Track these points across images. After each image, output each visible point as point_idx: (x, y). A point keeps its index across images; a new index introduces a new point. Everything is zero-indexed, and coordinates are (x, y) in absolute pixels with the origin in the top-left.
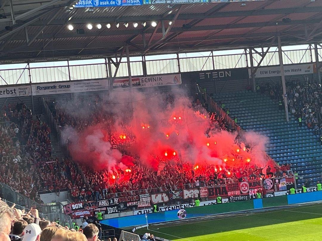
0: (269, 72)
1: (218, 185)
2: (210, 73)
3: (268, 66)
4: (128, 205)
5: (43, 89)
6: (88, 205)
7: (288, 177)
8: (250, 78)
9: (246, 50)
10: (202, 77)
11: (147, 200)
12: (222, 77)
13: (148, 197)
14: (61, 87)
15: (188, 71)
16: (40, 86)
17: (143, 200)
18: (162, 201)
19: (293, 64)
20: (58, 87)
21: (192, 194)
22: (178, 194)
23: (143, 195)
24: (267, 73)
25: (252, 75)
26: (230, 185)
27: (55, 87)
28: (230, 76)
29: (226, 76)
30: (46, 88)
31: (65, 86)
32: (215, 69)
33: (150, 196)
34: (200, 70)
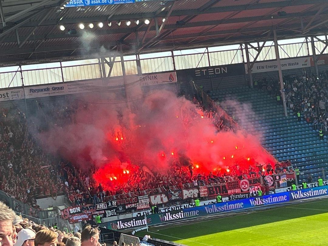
0: (266, 67)
1: (217, 183)
2: (206, 70)
3: (264, 61)
4: (127, 207)
5: (36, 92)
6: (85, 209)
7: (288, 173)
8: (246, 74)
9: (241, 45)
10: (198, 74)
11: (146, 201)
12: (218, 73)
13: (147, 198)
14: (54, 89)
15: (184, 69)
16: (33, 89)
17: (142, 201)
18: (161, 202)
19: (290, 58)
20: (51, 90)
21: (192, 193)
22: (177, 194)
23: (142, 197)
24: (264, 68)
25: (248, 71)
26: (230, 183)
27: (48, 89)
28: (226, 72)
29: (222, 72)
30: (39, 91)
31: (59, 88)
32: (211, 65)
33: (149, 197)
34: (195, 67)
